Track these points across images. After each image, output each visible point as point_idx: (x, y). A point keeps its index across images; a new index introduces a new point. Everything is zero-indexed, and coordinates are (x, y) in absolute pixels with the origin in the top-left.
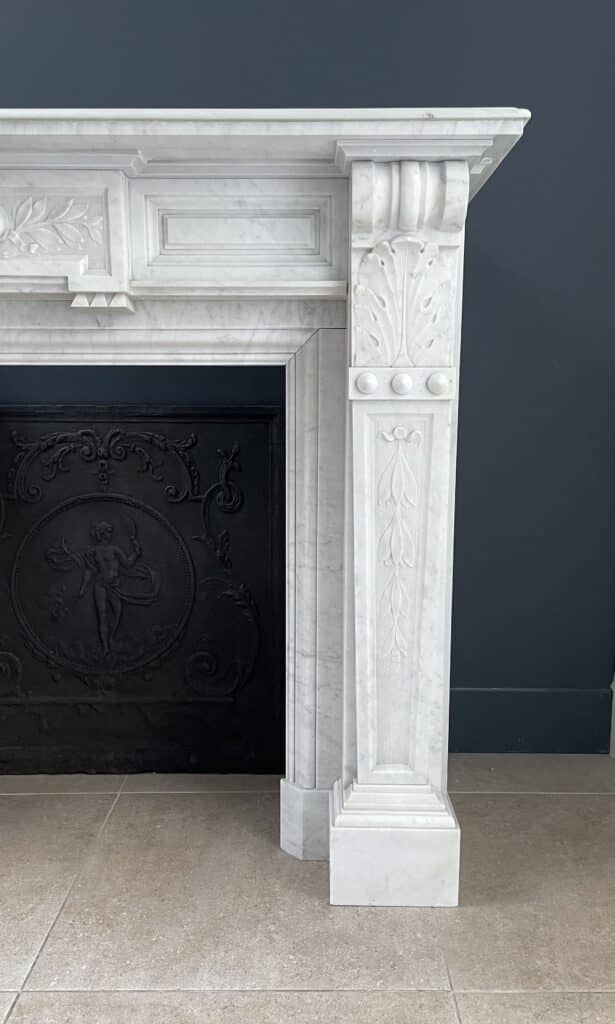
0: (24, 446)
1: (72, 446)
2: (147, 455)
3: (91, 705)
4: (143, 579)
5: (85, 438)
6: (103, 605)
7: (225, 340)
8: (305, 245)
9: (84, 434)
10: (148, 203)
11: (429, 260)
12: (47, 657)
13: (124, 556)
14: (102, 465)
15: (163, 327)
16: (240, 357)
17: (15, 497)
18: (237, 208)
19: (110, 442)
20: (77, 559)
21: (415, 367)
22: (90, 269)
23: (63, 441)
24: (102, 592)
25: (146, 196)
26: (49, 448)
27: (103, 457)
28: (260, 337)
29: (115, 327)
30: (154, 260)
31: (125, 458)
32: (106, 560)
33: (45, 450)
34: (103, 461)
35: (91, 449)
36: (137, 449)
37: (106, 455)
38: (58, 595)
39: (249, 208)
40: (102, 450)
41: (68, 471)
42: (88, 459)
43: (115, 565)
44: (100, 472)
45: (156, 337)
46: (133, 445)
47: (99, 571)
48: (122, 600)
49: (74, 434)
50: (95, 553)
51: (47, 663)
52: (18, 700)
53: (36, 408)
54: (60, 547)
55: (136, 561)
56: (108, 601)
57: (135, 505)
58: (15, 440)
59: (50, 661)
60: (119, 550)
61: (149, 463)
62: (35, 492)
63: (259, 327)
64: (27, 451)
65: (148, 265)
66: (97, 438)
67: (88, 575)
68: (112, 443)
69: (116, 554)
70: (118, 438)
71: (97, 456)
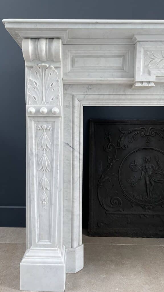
0: (124, 132)
1: (138, 132)
2: (162, 135)
3: (144, 215)
4: (161, 174)
5: (142, 130)
6: (148, 182)
9: (142, 128)
12: (130, 199)
13: (155, 167)
14: (148, 138)
17: (120, 147)
19: (150, 131)
20: (140, 168)
23: (135, 131)
24: (147, 178)
26: (131, 132)
27: (148, 136)
31: (155, 136)
32: (149, 168)
33: (130, 133)
35: (144, 133)
36: (159, 133)
37: (149, 135)
38: (134, 179)
40: (148, 133)
41: (137, 140)
42: (143, 136)
43: (152, 170)
44: (147, 140)
46: (157, 132)
47: (147, 171)
48: (154, 181)
49: (139, 128)
50: (145, 166)
51: (130, 200)
52: (120, 212)
53: (127, 120)
54: (135, 164)
55: (158, 169)
56: (150, 181)
57: (158, 151)
58: (121, 130)
59: (131, 200)
60: (153, 165)
61: (163, 137)
62: (126, 146)
64: (124, 133)
66: (146, 130)
67: (143, 173)
68: (151, 131)
69: (152, 167)
70: (153, 130)
71: (146, 135)
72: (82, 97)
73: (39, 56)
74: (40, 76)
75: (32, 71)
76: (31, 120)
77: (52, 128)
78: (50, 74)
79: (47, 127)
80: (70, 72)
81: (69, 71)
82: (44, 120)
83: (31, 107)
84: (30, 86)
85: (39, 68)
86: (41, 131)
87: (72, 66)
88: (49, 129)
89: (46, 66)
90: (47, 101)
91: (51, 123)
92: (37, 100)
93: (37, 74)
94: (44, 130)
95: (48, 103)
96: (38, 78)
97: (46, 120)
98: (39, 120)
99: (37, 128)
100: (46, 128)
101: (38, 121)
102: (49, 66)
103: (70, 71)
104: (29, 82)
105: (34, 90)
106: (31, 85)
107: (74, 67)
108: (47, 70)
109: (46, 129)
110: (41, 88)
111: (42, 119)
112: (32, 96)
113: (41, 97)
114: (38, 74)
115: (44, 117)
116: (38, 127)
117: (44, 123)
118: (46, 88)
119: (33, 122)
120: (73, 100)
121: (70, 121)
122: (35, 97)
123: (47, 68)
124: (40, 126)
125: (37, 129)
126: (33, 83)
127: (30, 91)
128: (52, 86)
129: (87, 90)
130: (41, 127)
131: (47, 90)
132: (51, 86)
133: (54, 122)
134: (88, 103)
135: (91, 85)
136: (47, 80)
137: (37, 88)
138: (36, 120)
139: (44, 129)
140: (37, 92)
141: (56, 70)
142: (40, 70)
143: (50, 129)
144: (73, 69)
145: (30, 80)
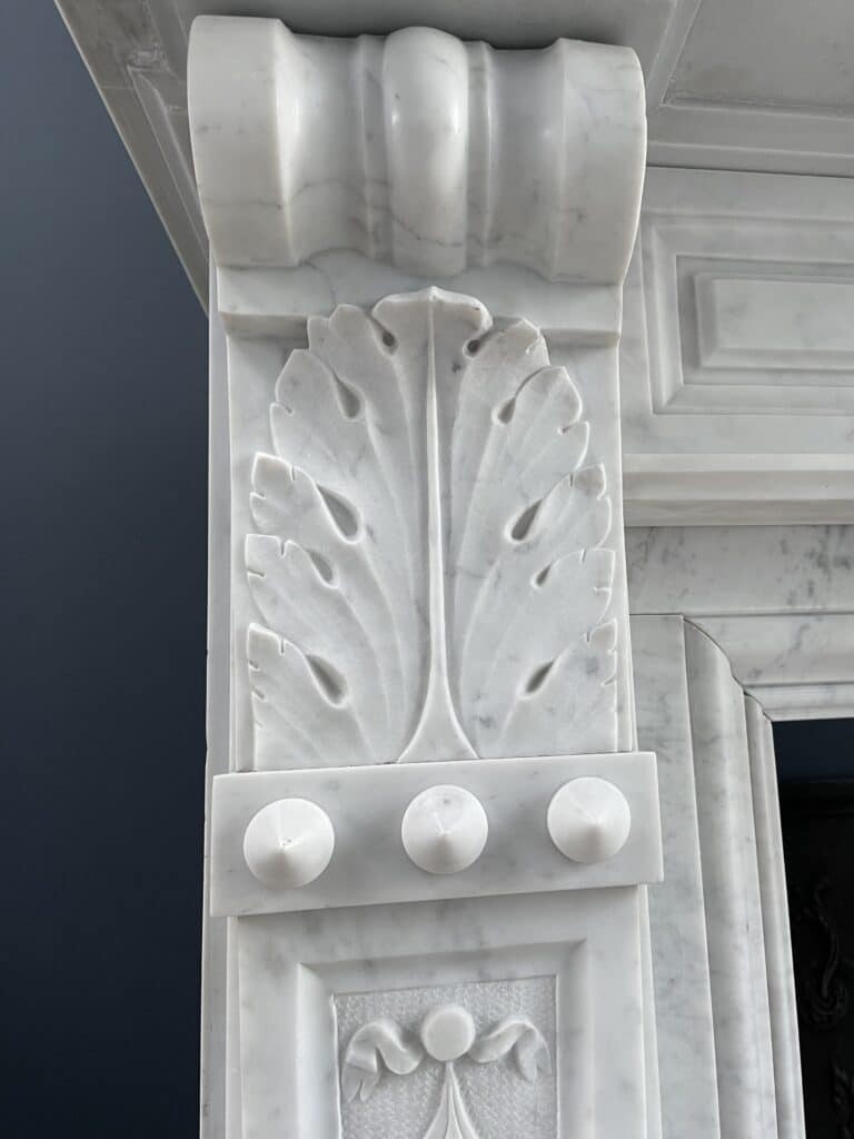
72: (774, 636)
73: (386, 210)
74: (389, 429)
75: (294, 382)
76: (275, 967)
77: (539, 1039)
78: (506, 414)
79: (487, 1028)
80: (674, 407)
81: (665, 395)
82: (447, 945)
83: (286, 791)
84: (277, 539)
85: (389, 340)
86: (403, 1089)
87: (691, 356)
88: (512, 1058)
89: (468, 319)
90: (481, 709)
91: (525, 970)
92: (347, 701)
93: (352, 405)
94: (441, 1080)
95: (487, 722)
96: (364, 450)
97: (469, 945)
98: (376, 952)
99: (352, 1053)
100: (478, 1047)
101: (369, 965)
102: (500, 323)
103: (671, 401)
104: (253, 494)
105: (315, 588)
106: (284, 528)
107: (707, 362)
108: (472, 363)
109: (468, 1060)
110: (408, 559)
111: (419, 940)
112: (298, 658)
113: (407, 658)
114: (368, 413)
115: (445, 908)
116: (371, 1041)
117: (450, 977)
118: (464, 558)
119: (304, 984)
120: (698, 671)
121: (684, 888)
122: (339, 663)
123: (474, 347)
124: (391, 1034)
125: (360, 1071)
126: (309, 505)
127: (275, 601)
128: (530, 537)
129: (817, 575)
130: (411, 1037)
131: (478, 577)
132: (520, 531)
133: (570, 953)
134: (817, 695)
135: (844, 527)
136: (473, 479)
137: (353, 563)
138: (344, 954)
139: (443, 1065)
140: (357, 609)
141: (566, 376)
142: (397, 363)
143: (527, 1058)
144: (701, 377)
145: (273, 476)
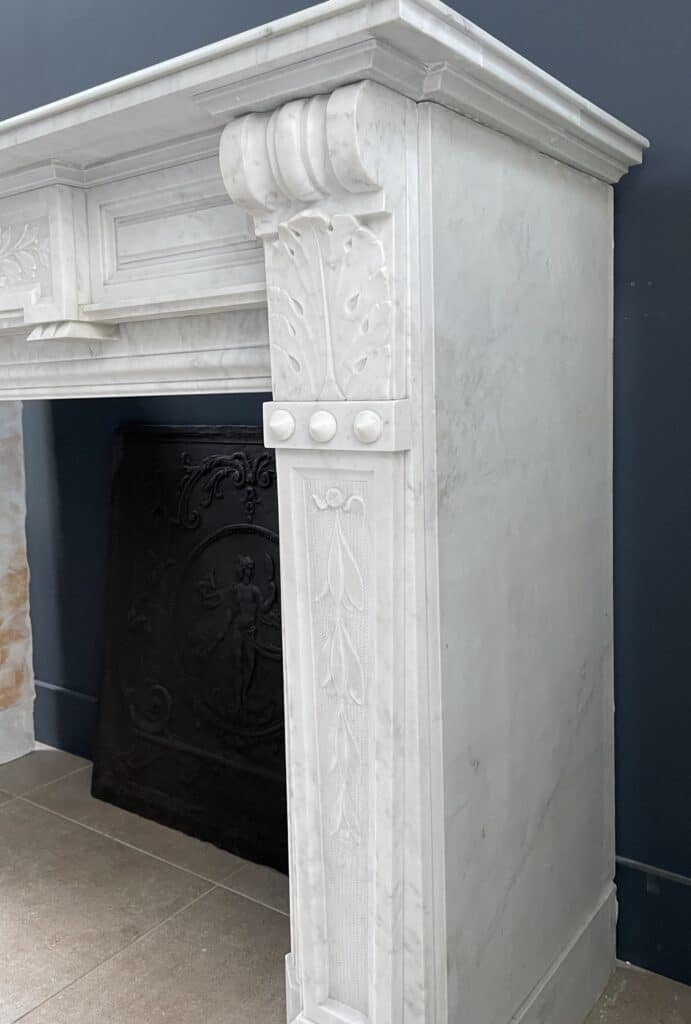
0: (189, 469)
1: (226, 469)
5: (237, 461)
6: (239, 652)
7: (196, 364)
8: (245, 237)
9: (236, 457)
10: (104, 213)
11: (347, 240)
12: (192, 701)
13: (261, 599)
14: (249, 492)
15: (143, 353)
16: (222, 384)
17: (180, 520)
18: (180, 202)
19: (257, 467)
20: (222, 596)
21: (346, 400)
22: (42, 297)
23: (219, 464)
24: (239, 637)
25: (101, 207)
26: (207, 471)
27: (250, 484)
28: (229, 359)
29: (105, 356)
30: (111, 278)
31: (270, 485)
32: (244, 601)
33: (204, 475)
34: (250, 488)
35: (240, 475)
37: (253, 481)
39: (192, 199)
40: (250, 475)
41: (222, 498)
42: (238, 484)
43: (253, 608)
44: (247, 500)
45: (137, 365)
47: (239, 612)
48: (256, 650)
49: (228, 457)
50: (237, 591)
51: (192, 707)
53: (201, 429)
54: (209, 580)
55: (271, 606)
56: (244, 649)
58: (183, 462)
59: (193, 705)
60: (258, 591)
62: (195, 517)
63: (228, 346)
64: (190, 474)
65: (105, 284)
66: (247, 462)
68: (261, 467)
69: (256, 597)
70: (265, 462)
71: (245, 482)
